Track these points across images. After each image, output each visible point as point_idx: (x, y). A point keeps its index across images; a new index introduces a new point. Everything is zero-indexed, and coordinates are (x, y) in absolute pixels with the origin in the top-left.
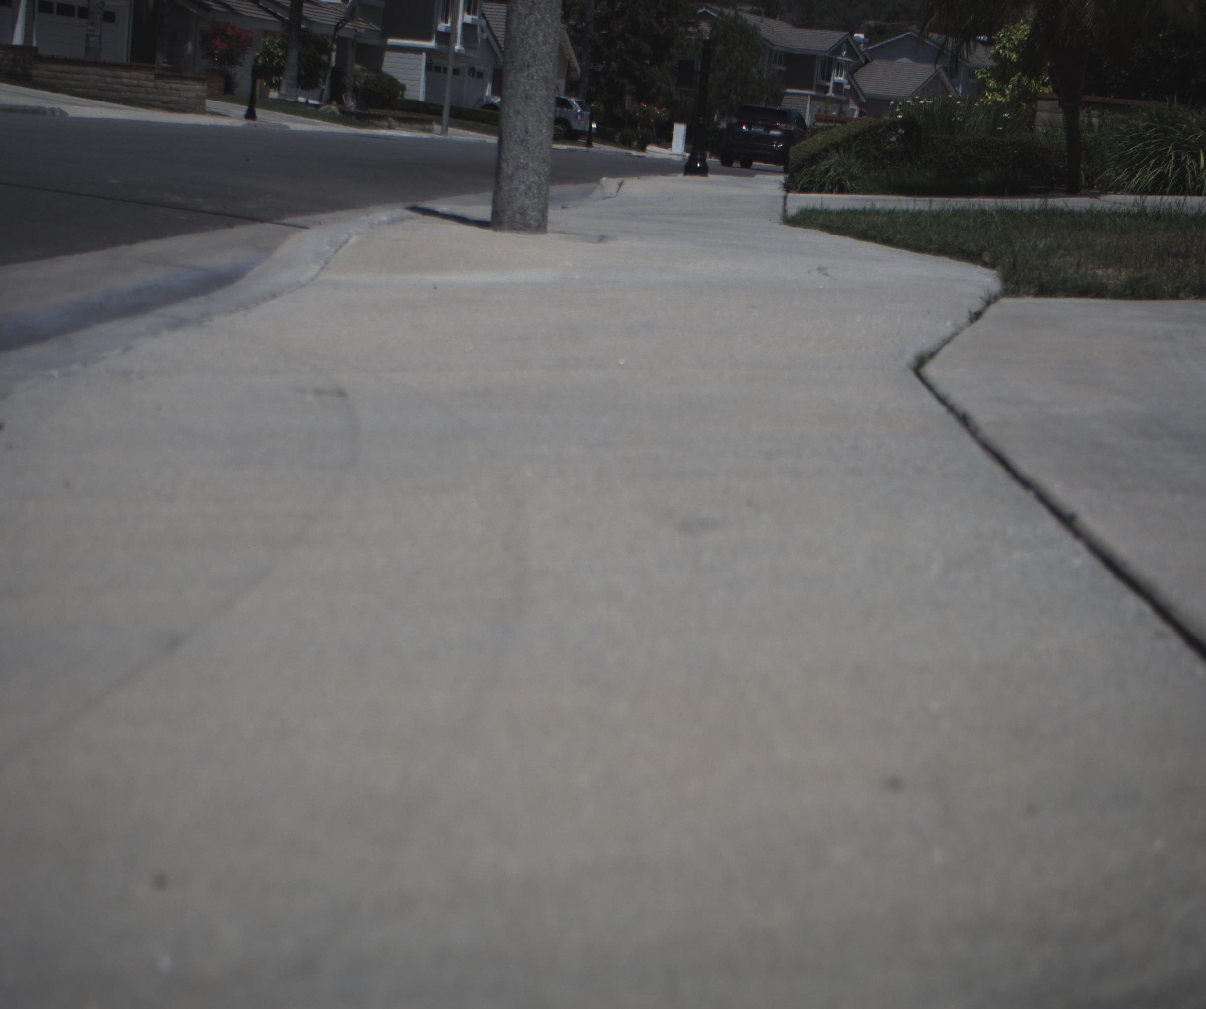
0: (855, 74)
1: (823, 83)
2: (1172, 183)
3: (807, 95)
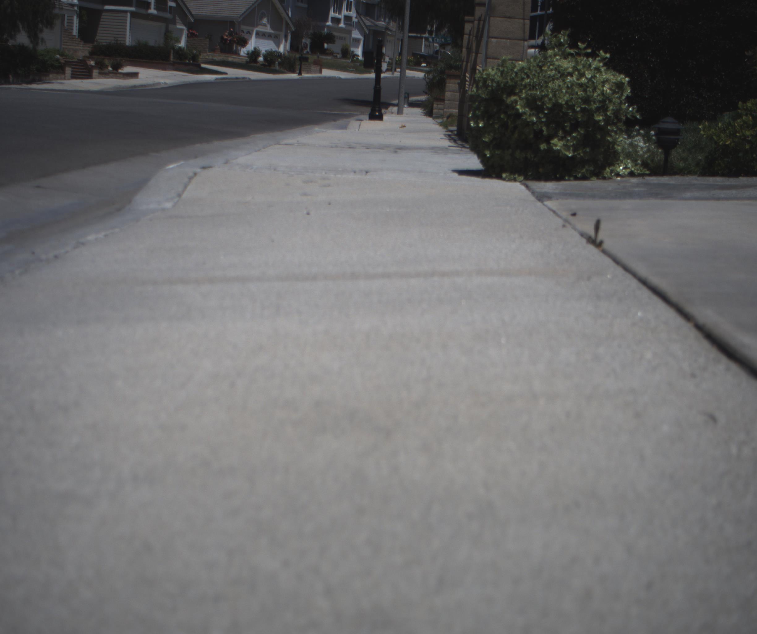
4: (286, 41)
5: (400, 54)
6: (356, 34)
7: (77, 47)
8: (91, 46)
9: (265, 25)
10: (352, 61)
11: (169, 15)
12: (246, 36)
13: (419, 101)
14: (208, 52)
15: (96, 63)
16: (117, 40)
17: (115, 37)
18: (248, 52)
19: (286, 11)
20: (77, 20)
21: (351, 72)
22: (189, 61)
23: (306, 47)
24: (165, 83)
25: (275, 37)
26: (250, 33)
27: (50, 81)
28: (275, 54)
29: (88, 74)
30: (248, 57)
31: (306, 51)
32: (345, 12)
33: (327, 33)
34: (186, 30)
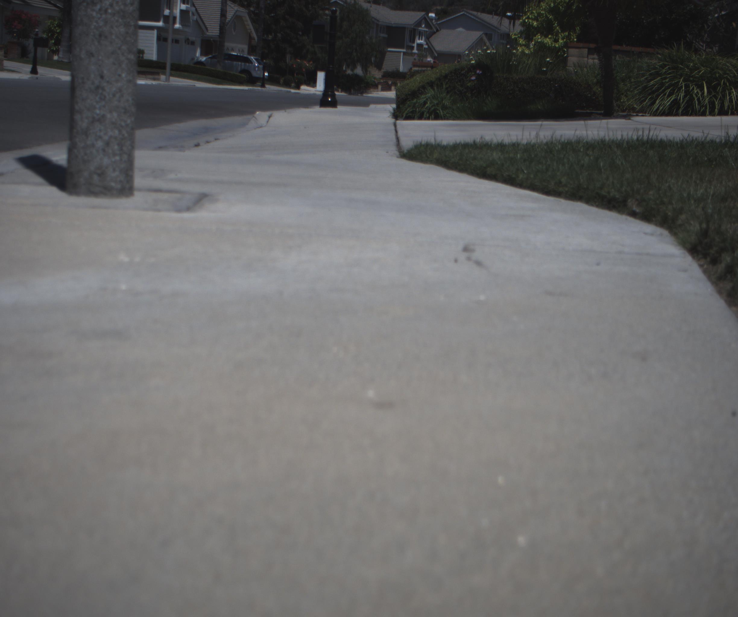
0: (430, 39)
1: (410, 44)
2: (683, 107)
3: (400, 52)
11: (424, 53)
17: (394, 67)
27: (371, 93)
29: (388, 88)
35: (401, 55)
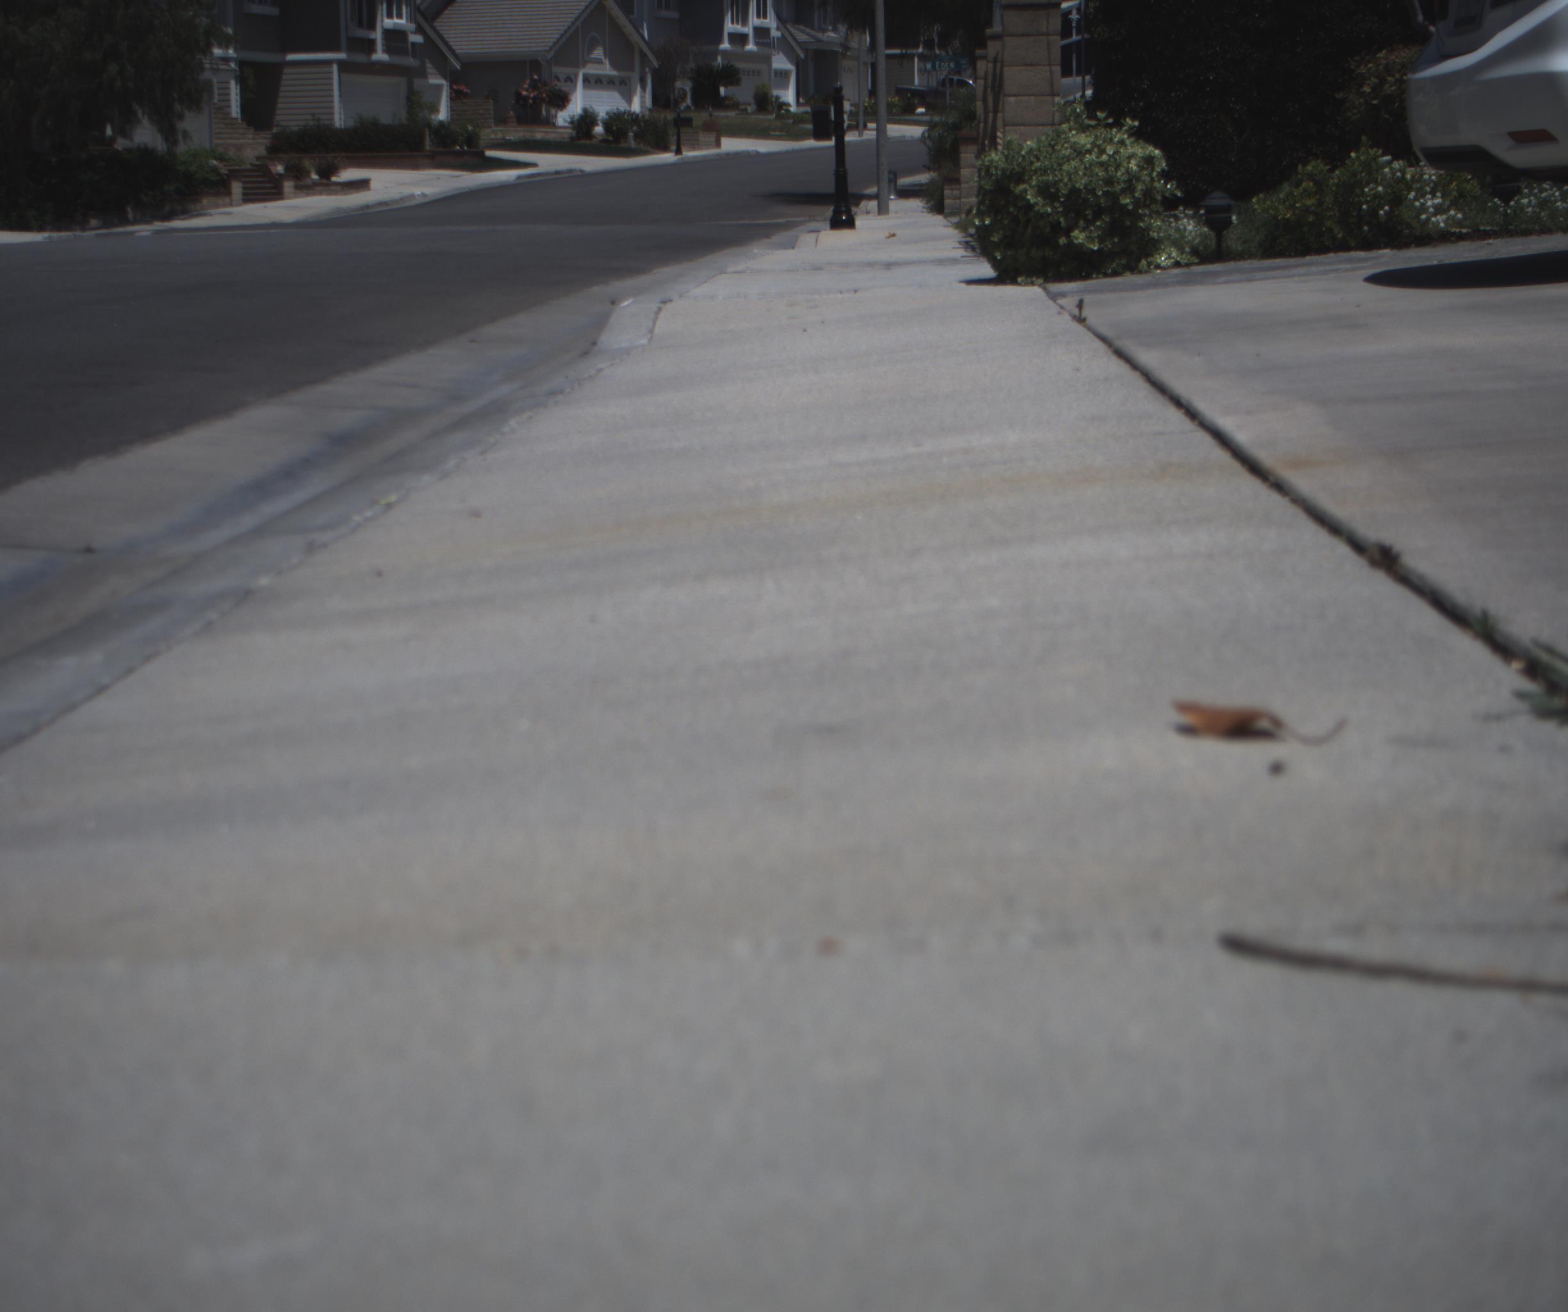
4: (644, 88)
5: (873, 93)
6: (780, 62)
7: (242, 141)
8: (270, 136)
9: (599, 62)
10: (779, 117)
11: (412, 60)
12: (564, 87)
13: (916, 185)
14: (493, 125)
15: (287, 169)
16: (319, 120)
17: (313, 115)
18: (572, 117)
19: (638, 29)
20: (236, 89)
21: (779, 138)
22: (462, 147)
23: (684, 98)
24: (424, 195)
25: (620, 84)
26: (571, 80)
27: (204, 212)
28: (626, 117)
29: (274, 191)
30: (574, 128)
31: (685, 104)
32: (755, 19)
33: (723, 65)
34: (447, 86)
35: (332, 73)
